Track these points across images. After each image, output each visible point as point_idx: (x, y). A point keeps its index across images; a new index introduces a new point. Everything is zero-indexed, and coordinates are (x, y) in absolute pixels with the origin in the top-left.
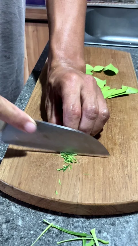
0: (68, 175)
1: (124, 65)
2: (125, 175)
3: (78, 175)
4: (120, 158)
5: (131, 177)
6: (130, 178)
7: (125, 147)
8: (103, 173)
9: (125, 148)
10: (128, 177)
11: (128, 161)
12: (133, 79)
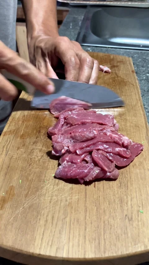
0: (52, 219)
1: (124, 72)
2: (125, 216)
3: (65, 218)
4: (118, 193)
5: (132, 218)
6: (130, 220)
7: (125, 177)
8: (97, 215)
9: (124, 179)
10: (129, 218)
11: (128, 196)
12: (134, 89)
